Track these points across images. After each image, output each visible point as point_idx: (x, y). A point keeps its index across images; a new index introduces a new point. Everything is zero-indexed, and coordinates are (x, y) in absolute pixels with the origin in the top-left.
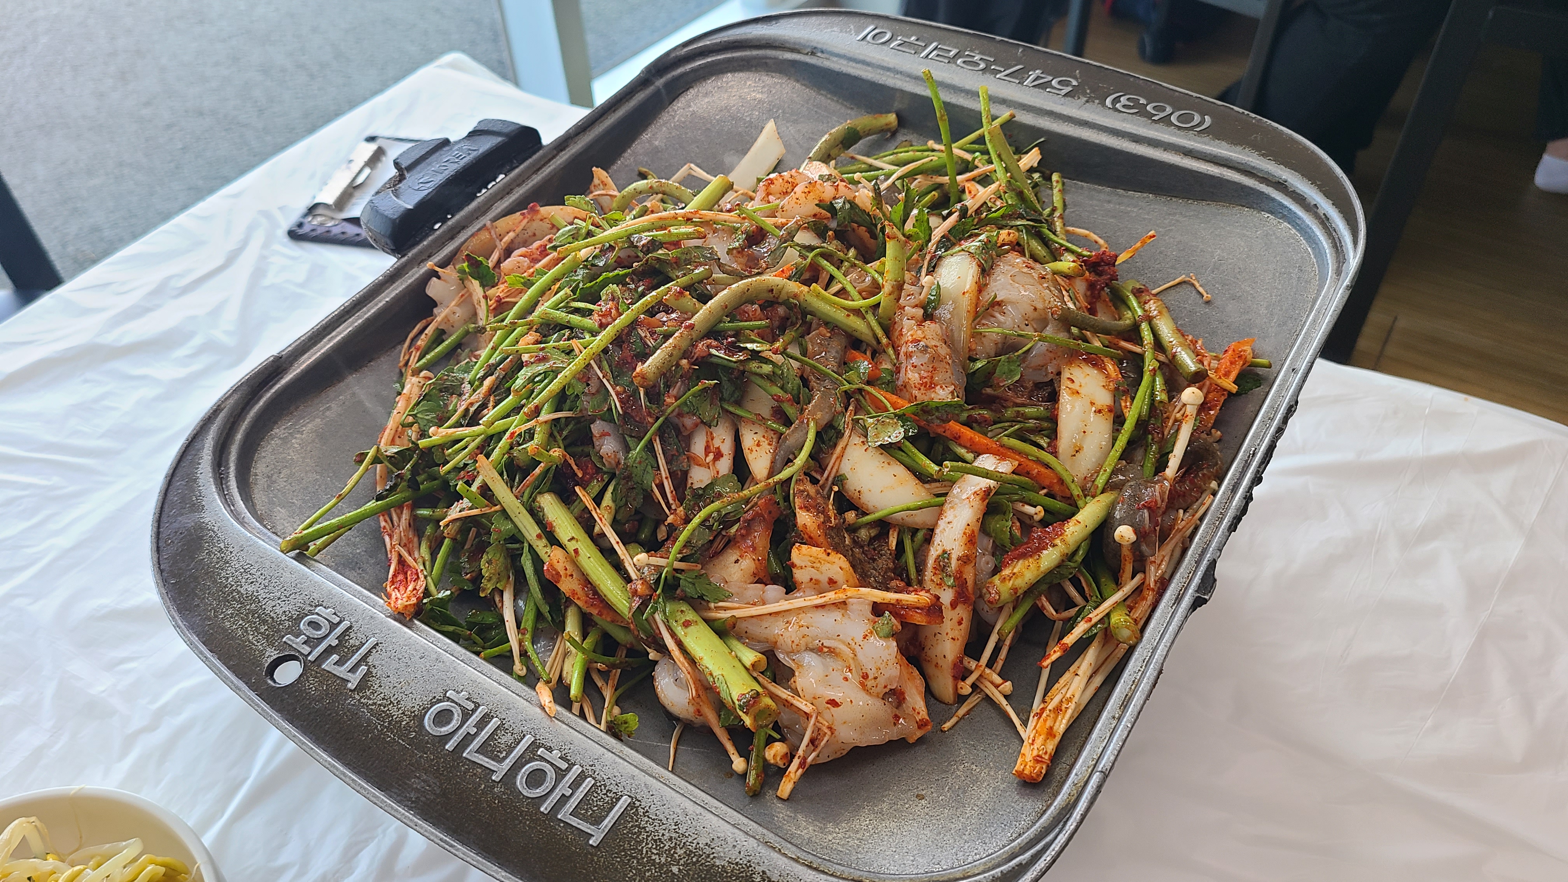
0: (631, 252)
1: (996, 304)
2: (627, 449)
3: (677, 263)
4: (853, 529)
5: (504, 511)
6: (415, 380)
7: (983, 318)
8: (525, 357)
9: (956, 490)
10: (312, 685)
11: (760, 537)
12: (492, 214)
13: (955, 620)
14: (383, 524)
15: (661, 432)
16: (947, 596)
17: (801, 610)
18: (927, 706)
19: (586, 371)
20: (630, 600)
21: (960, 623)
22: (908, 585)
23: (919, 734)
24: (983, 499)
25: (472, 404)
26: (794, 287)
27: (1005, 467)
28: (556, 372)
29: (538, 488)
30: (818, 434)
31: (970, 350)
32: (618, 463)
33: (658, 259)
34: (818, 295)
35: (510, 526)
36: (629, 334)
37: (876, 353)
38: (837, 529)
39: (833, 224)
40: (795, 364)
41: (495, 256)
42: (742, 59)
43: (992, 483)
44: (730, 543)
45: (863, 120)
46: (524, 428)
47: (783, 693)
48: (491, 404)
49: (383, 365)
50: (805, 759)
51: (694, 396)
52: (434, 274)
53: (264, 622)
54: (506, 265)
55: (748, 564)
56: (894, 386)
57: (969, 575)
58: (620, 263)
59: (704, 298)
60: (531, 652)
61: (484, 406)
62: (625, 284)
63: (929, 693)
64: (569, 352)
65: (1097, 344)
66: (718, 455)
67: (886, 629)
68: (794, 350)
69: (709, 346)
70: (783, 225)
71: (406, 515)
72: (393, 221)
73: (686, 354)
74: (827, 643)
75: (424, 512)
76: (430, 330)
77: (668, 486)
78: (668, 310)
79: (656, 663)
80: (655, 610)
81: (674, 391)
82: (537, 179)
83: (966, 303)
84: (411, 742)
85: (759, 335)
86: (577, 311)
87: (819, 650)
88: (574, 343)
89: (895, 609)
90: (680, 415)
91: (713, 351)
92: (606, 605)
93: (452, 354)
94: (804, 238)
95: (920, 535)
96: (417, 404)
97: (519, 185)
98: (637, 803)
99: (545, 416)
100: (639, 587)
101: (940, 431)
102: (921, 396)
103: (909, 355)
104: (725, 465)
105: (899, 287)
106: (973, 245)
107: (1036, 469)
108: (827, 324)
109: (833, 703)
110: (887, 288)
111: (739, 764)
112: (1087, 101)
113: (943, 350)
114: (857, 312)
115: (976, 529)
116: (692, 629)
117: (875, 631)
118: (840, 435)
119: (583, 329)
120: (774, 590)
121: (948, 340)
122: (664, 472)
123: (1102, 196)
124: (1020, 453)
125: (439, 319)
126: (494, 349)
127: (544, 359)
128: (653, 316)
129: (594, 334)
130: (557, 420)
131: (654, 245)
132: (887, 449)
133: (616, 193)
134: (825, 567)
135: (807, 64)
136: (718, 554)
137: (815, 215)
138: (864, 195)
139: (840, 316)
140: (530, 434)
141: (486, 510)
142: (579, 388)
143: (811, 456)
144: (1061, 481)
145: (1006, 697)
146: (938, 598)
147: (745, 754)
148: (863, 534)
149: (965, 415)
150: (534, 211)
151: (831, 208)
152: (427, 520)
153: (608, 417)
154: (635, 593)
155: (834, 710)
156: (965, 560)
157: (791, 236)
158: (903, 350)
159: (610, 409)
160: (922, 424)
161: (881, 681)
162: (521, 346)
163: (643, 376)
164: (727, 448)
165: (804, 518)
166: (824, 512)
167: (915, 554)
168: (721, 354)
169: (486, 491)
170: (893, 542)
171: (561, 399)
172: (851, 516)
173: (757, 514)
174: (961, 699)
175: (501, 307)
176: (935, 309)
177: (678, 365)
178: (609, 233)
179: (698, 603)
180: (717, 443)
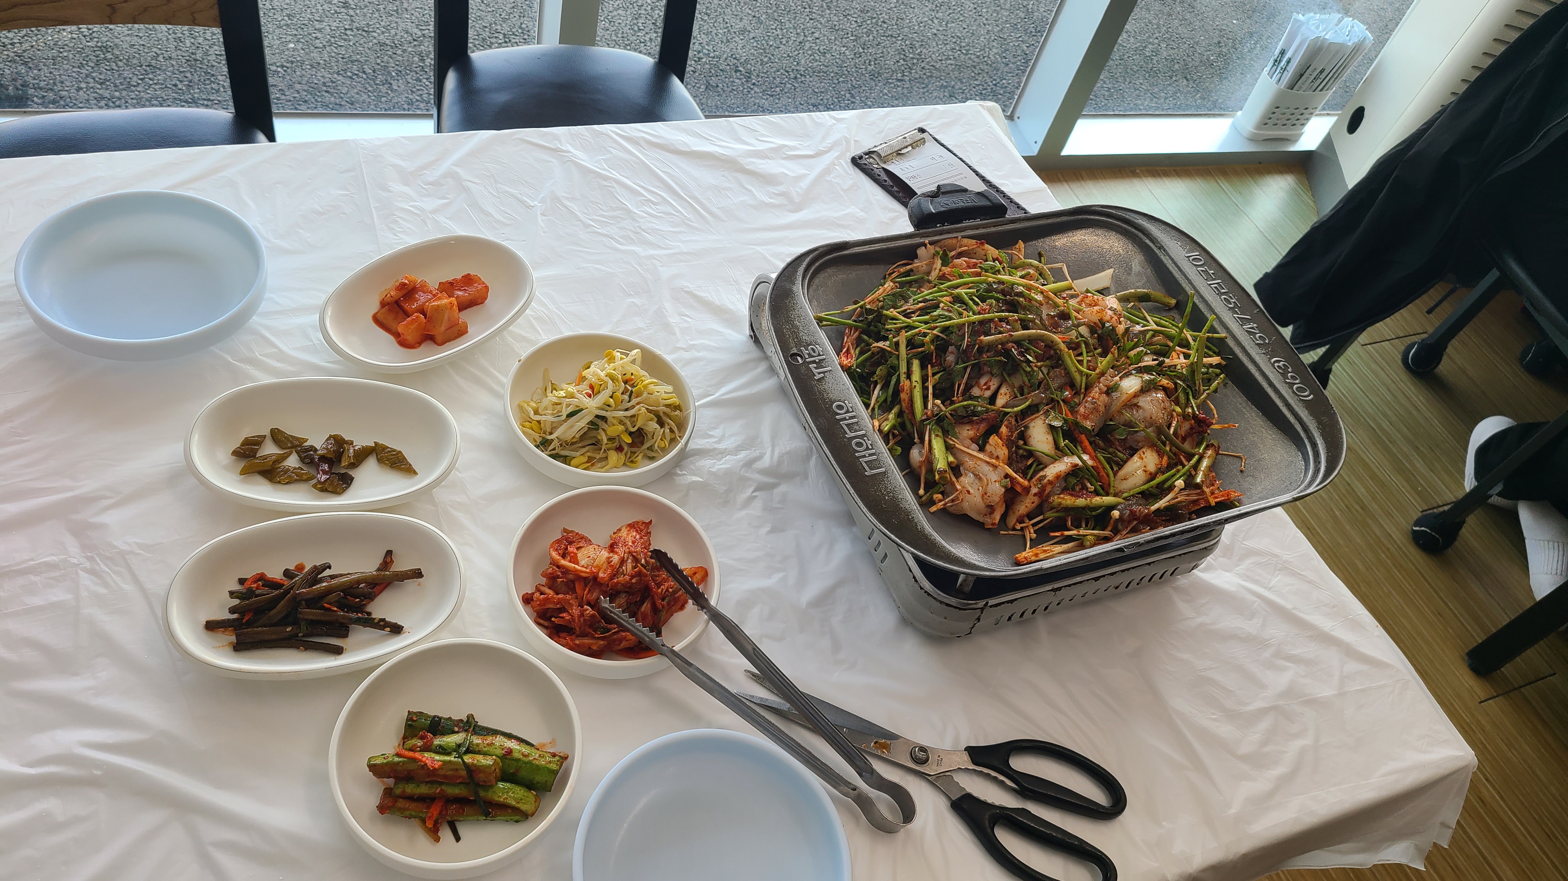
0: (1010, 291)
1: (1136, 406)
2: (957, 363)
3: (1024, 308)
4: (1018, 448)
5: (898, 356)
6: (891, 284)
7: (1129, 408)
8: (942, 305)
9: (1065, 458)
10: (803, 369)
11: (983, 427)
12: (963, 234)
13: (1032, 501)
14: (847, 331)
15: (973, 366)
16: (1034, 490)
17: (980, 459)
18: (1000, 519)
19: (961, 326)
20: (923, 415)
21: (1033, 503)
22: (1024, 476)
23: (990, 527)
24: (1073, 467)
25: (909, 309)
26: (1063, 346)
27: (1090, 463)
28: (951, 319)
29: (915, 356)
30: (1029, 406)
31: (1113, 416)
32: (950, 366)
33: (1018, 302)
34: (1070, 356)
35: (897, 362)
36: (987, 323)
37: (1077, 393)
38: (1013, 442)
39: (1100, 332)
40: (1041, 375)
41: (953, 253)
42: (1125, 229)
43: (1080, 463)
44: (971, 422)
45: (1158, 293)
46: (924, 331)
47: (954, 479)
48: (917, 314)
49: (880, 269)
50: (946, 503)
51: (995, 360)
52: (925, 245)
53: (797, 338)
54: (957, 261)
55: (971, 433)
56: (1073, 410)
57: (1048, 489)
58: (1003, 292)
59: (1025, 328)
60: (876, 410)
61: (913, 313)
62: (998, 302)
63: (1004, 517)
64: (960, 314)
65: (1168, 448)
66: (988, 388)
67: (1004, 484)
68: (1045, 371)
69: (1013, 347)
70: (1080, 319)
71: (857, 334)
72: (923, 214)
73: (1002, 344)
74: (980, 475)
75: (865, 337)
76: (908, 267)
77: (962, 387)
78: (1007, 323)
79: (915, 443)
80: (929, 424)
81: (989, 354)
82: (993, 229)
83: (1124, 397)
84: (826, 407)
85: (1036, 356)
86: (972, 300)
87: (976, 475)
88: (965, 312)
89: (1012, 479)
90: (985, 364)
91: (1013, 350)
92: (912, 412)
93: (910, 283)
94: (1083, 330)
95: (1041, 466)
96: (889, 295)
97: (983, 228)
98: (886, 473)
99: (935, 332)
100: (929, 413)
101: (1077, 435)
102: (1079, 419)
103: (1086, 402)
104: (988, 394)
105: (1103, 374)
106: (1147, 377)
107: (1103, 473)
108: (1065, 369)
109: (969, 492)
110: (1098, 371)
111: (921, 492)
112: (1264, 354)
113: (1102, 409)
114: (1081, 372)
115: (1063, 475)
116: (938, 438)
117: (1000, 482)
118: (1038, 411)
119: (971, 309)
120: (974, 446)
121: (1107, 407)
122: (964, 381)
123: (1240, 399)
124: (1100, 461)
125: (915, 265)
126: (931, 293)
127: (950, 311)
128: (1000, 321)
129: (974, 314)
130: (938, 336)
131: (1020, 294)
132: (1052, 428)
133: (1022, 257)
134: (999, 450)
135: (1154, 251)
136: (963, 423)
137: (1095, 323)
138: (1121, 328)
139: (1073, 369)
140: (925, 335)
141: (893, 351)
142: (955, 330)
143: (1022, 410)
144: (1109, 485)
145: (1031, 539)
146: (1031, 487)
147: (926, 490)
148: (1021, 451)
149: (1093, 439)
150: (982, 244)
151: (1103, 324)
152: (863, 341)
153: (958, 347)
154: (926, 414)
155: (967, 495)
156: (1050, 482)
157: (1079, 325)
158: (1086, 398)
159: (961, 345)
160: (1072, 428)
161: (990, 499)
162: (943, 299)
163: (981, 341)
164: (993, 388)
165: (1004, 429)
166: (1012, 433)
167: (1034, 471)
168: (1015, 353)
169: (897, 344)
170: (1030, 462)
171: (945, 330)
172: (1021, 442)
173: (988, 419)
174: (1014, 529)
175: (943, 278)
176: (1113, 392)
177: (997, 346)
178: (1006, 278)
179: (946, 433)
180: (991, 384)
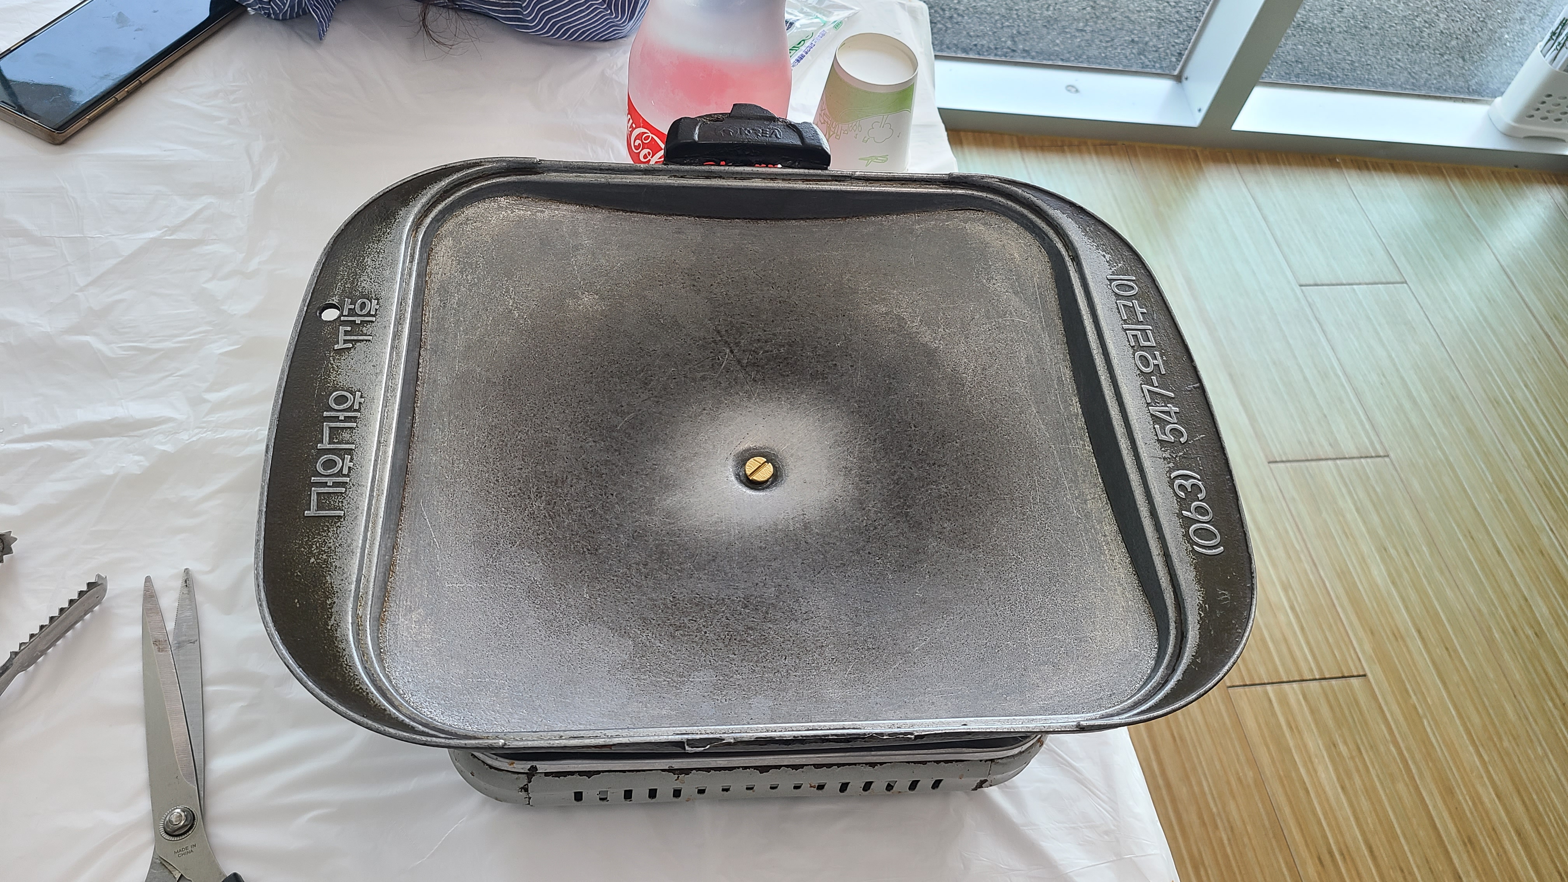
10: (327, 330)
53: (352, 283)
98: (342, 520)
112: (1165, 459)
